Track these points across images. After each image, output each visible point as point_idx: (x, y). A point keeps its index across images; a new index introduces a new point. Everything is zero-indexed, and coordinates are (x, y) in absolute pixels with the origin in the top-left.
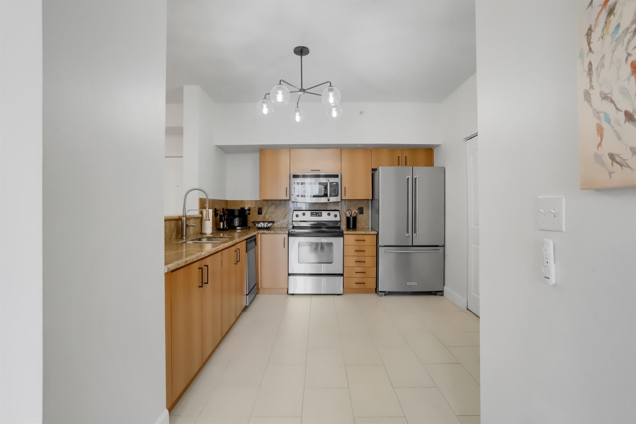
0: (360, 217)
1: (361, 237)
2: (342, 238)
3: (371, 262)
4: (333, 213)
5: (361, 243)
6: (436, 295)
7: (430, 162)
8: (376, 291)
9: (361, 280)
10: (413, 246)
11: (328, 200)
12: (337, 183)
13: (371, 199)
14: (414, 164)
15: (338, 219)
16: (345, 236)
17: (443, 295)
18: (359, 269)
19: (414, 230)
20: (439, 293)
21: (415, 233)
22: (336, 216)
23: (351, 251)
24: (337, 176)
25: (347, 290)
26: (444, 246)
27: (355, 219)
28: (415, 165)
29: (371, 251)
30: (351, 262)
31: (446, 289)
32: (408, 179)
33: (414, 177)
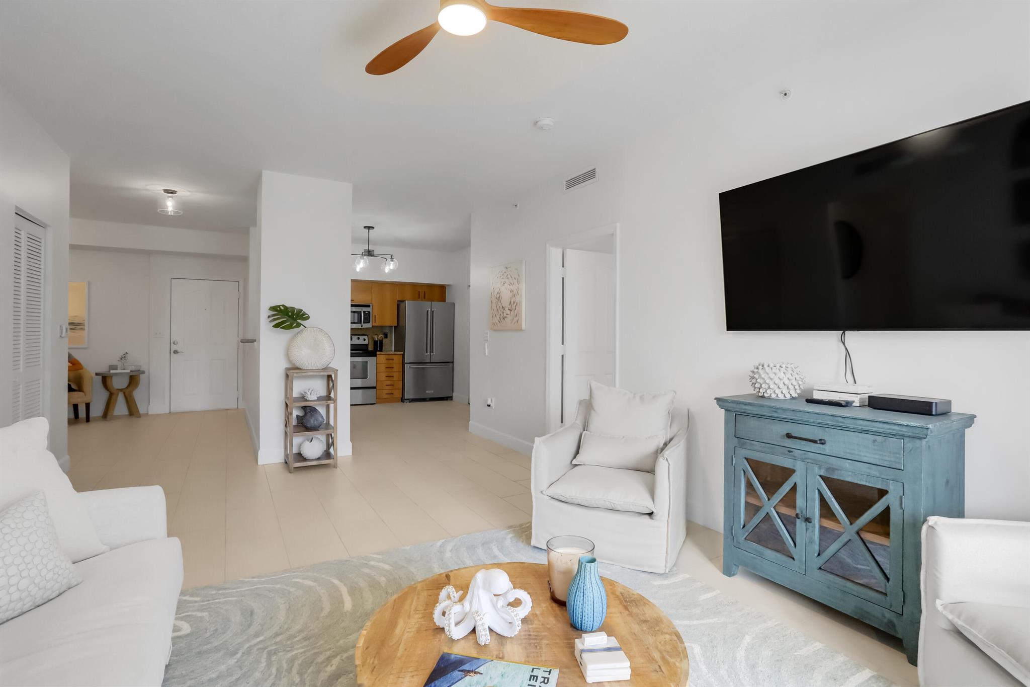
0: (385, 341)
1: (391, 357)
2: (375, 358)
3: (397, 376)
4: (362, 338)
5: (391, 361)
6: (447, 400)
7: (443, 298)
8: (403, 400)
9: (389, 392)
10: (431, 363)
11: (362, 326)
12: (369, 312)
13: (396, 325)
14: (431, 300)
15: (366, 342)
16: (377, 356)
17: (452, 400)
18: (389, 383)
19: (432, 351)
20: (449, 398)
21: (432, 352)
22: (365, 340)
23: (382, 368)
24: (369, 306)
25: (379, 400)
26: (453, 362)
27: (381, 342)
28: (434, 301)
29: (397, 367)
30: (383, 377)
31: (455, 395)
32: (428, 311)
33: (432, 310)
